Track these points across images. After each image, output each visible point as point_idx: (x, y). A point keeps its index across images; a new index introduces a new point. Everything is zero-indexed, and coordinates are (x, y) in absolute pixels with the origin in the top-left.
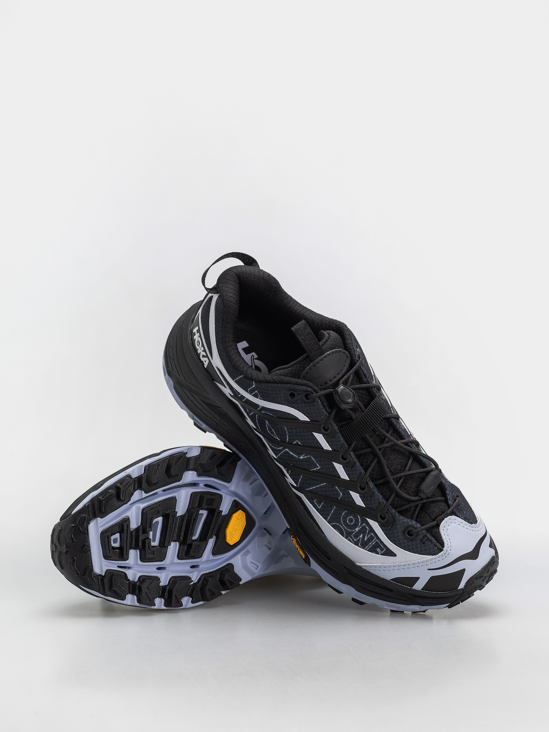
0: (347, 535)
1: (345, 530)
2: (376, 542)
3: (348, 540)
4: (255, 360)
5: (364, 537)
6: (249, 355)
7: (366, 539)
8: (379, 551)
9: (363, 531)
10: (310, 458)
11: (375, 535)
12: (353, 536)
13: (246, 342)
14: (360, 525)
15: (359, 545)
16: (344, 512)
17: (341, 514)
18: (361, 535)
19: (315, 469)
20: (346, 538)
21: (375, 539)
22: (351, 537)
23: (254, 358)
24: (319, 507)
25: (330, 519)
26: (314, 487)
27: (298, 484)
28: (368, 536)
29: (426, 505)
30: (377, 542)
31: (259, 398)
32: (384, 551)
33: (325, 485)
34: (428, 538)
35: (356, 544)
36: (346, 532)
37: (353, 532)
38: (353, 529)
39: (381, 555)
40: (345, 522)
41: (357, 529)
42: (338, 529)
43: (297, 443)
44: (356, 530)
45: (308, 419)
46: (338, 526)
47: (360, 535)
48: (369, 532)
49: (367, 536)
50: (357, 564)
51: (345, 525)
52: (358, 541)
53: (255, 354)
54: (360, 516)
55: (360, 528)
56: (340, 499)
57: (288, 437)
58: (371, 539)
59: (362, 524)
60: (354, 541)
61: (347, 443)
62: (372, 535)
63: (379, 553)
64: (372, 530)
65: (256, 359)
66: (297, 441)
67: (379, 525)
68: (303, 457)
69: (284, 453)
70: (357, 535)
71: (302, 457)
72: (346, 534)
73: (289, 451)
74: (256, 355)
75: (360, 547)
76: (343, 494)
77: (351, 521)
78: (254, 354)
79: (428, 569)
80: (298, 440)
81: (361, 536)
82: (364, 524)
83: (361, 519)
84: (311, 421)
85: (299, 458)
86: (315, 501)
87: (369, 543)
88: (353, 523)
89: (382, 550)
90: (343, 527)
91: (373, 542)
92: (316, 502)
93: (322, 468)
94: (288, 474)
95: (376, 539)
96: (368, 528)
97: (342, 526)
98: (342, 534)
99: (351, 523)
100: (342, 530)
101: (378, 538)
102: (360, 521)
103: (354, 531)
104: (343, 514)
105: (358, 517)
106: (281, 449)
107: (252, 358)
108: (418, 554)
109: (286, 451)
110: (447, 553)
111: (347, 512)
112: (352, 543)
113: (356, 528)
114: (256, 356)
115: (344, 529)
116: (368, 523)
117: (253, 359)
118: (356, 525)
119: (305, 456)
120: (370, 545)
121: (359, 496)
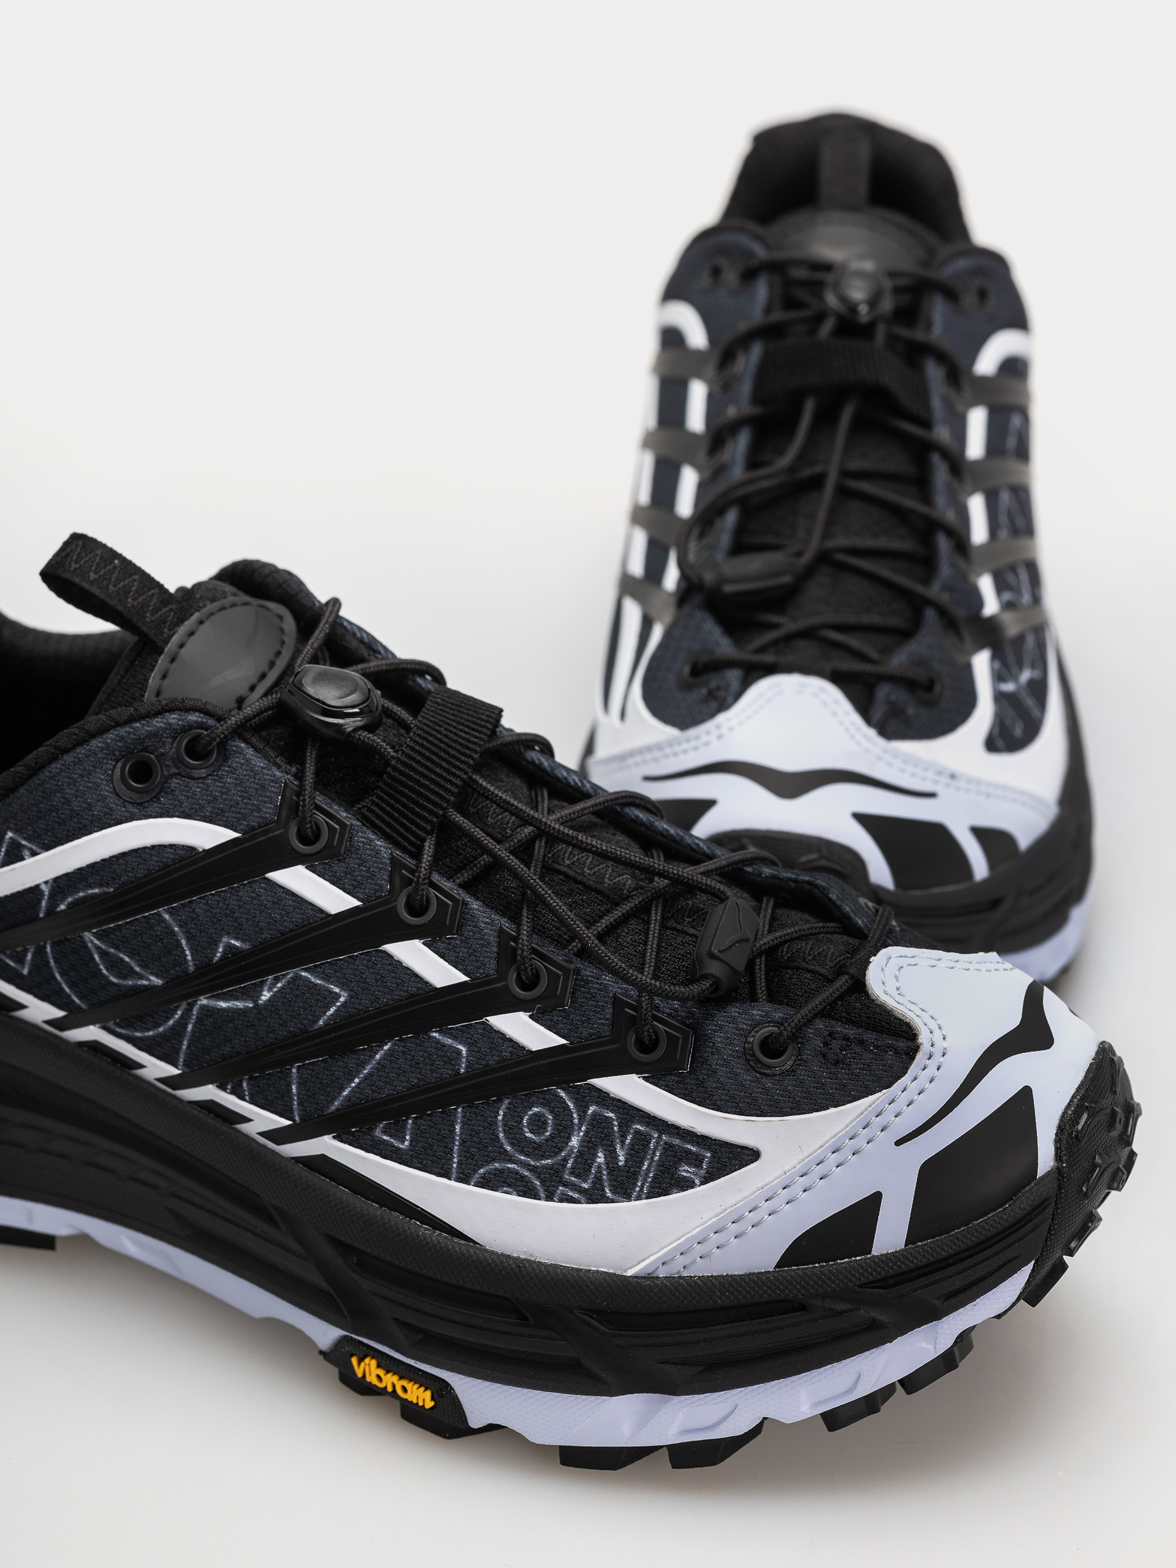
0: (549, 1185)
1: (533, 1169)
2: (664, 1148)
3: (561, 1201)
5: (611, 1155)
7: (622, 1158)
8: (687, 1171)
9: (598, 1135)
10: (297, 978)
11: (648, 1124)
12: (572, 1173)
14: (580, 1119)
15: (609, 1194)
16: (499, 1109)
17: (493, 1123)
18: (600, 1154)
19: (332, 1010)
20: (549, 1198)
21: (655, 1136)
22: (567, 1185)
24: (403, 1142)
25: (459, 1163)
26: (357, 1080)
27: (291, 1111)
28: (623, 1142)
29: (782, 951)
30: (666, 1143)
31: (26, 853)
32: (710, 1163)
33: (389, 1050)
34: (846, 1038)
35: (595, 1196)
36: (538, 1178)
37: (565, 1160)
38: (561, 1150)
39: (703, 1183)
40: (521, 1143)
41: (575, 1142)
42: (504, 1182)
43: (229, 948)
44: (573, 1147)
45: (229, 835)
46: (502, 1172)
47: (595, 1156)
48: (620, 1126)
49: (622, 1147)
50: (630, 1273)
51: (522, 1152)
52: (598, 1179)
54: (563, 1089)
55: (583, 1128)
56: (467, 1067)
57: (188, 943)
58: (638, 1151)
59: (585, 1112)
60: (581, 1191)
61: (405, 850)
62: (637, 1132)
63: (694, 1182)
64: (629, 1112)
66: (225, 939)
67: (646, 1079)
68: (269, 992)
69: (199, 1021)
70: (585, 1164)
71: (266, 995)
72: (543, 1182)
73: (212, 1003)
75: (613, 1201)
76: (470, 1046)
77: (538, 1124)
79: (898, 1143)
80: (228, 934)
81: (601, 1159)
82: (591, 1108)
83: (571, 1098)
84: (243, 834)
85: (256, 1005)
86: (378, 1133)
87: (640, 1167)
88: (549, 1129)
89: (697, 1161)
90: (519, 1164)
91: (654, 1153)
92: (385, 1133)
93: (353, 994)
94: (242, 1098)
95: (660, 1137)
96: (611, 1115)
97: (516, 1162)
98: (528, 1192)
99: (543, 1133)
100: (523, 1177)
101: (665, 1127)
102: (571, 1105)
103: (569, 1155)
104: (500, 1118)
105: (557, 1096)
106: (182, 1016)
108: (836, 1106)
109: (203, 1007)
110: (937, 1051)
111: (510, 1104)
112: (579, 1202)
113: (570, 1138)
115: (529, 1170)
116: (604, 1098)
118: (564, 1130)
119: (274, 985)
120: (648, 1170)
121: (530, 1017)
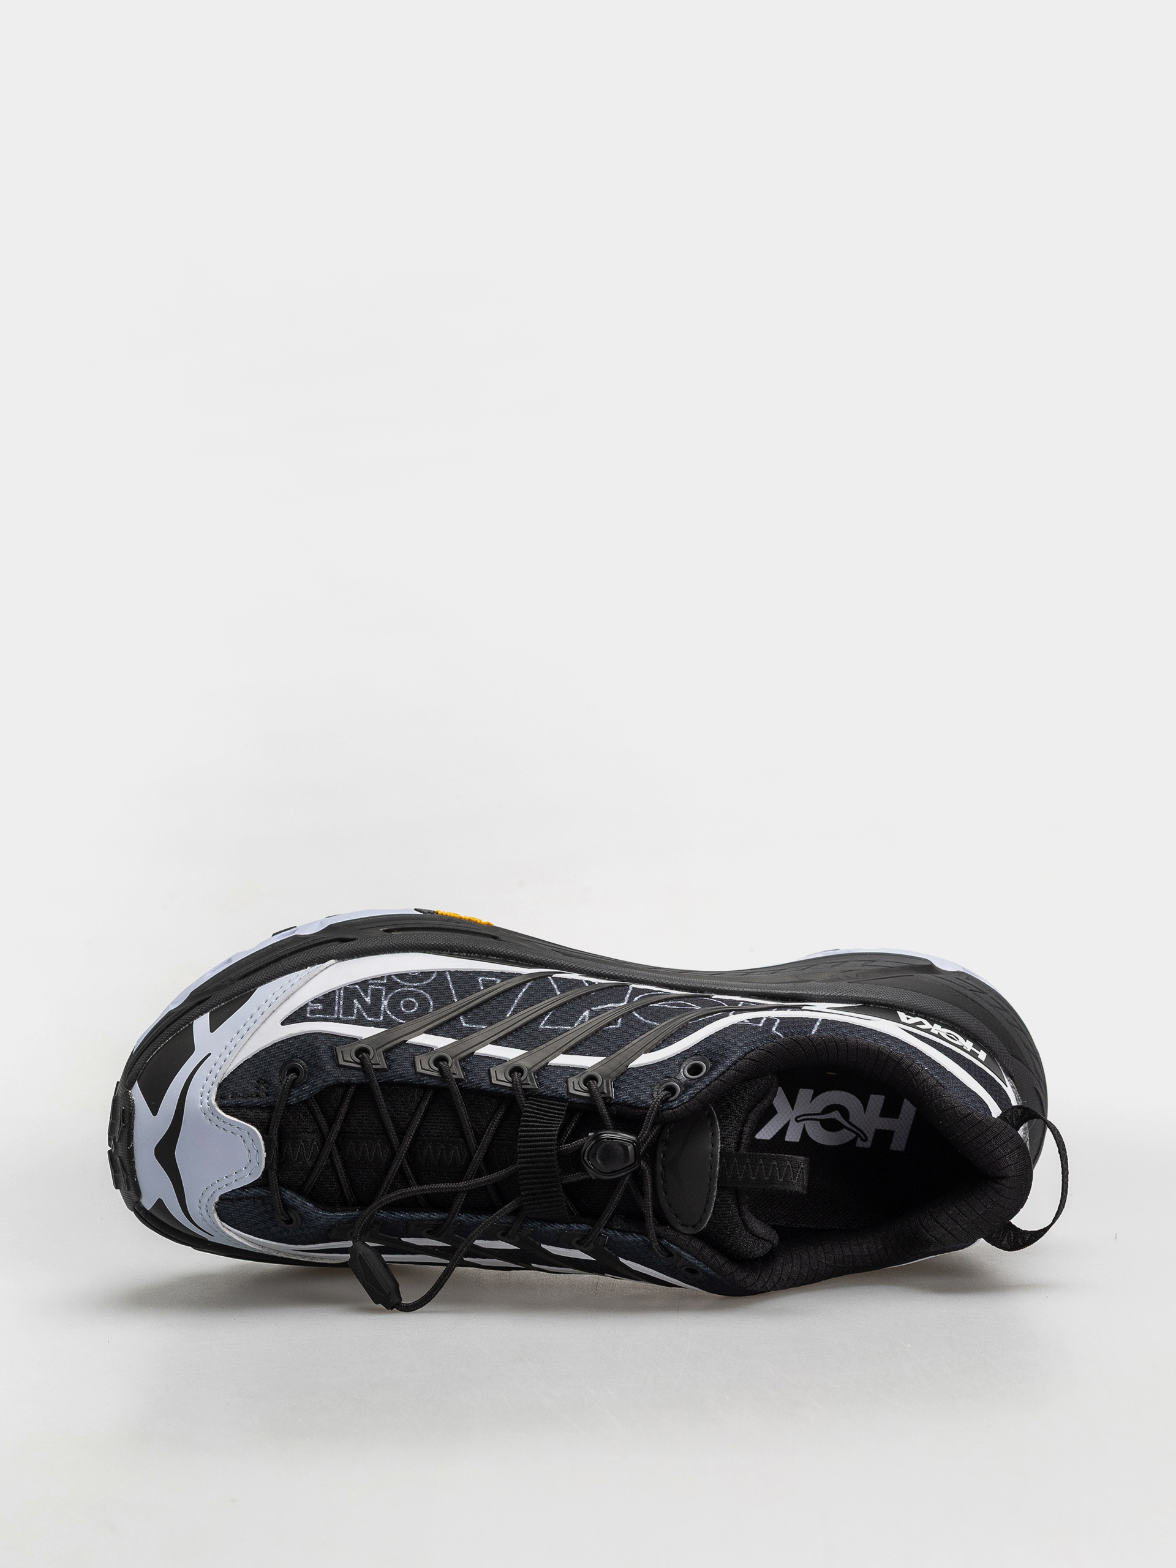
0: (391, 982)
1: (403, 985)
2: (334, 1013)
3: (382, 976)
4: (854, 1135)
5: (362, 1002)
6: (872, 1135)
7: (356, 1003)
8: (316, 1006)
9: (373, 1009)
10: (572, 1025)
11: (348, 1020)
12: (382, 990)
13: (899, 1149)
14: (386, 1012)
15: (356, 986)
16: (434, 1006)
18: (369, 1001)
19: (546, 1019)
20: (388, 976)
21: (341, 1016)
22: (382, 985)
23: (859, 1138)
24: (483, 980)
25: (446, 978)
26: (520, 997)
27: (552, 980)
28: (358, 1009)
32: (306, 1012)
33: (507, 1014)
35: (364, 984)
36: (399, 983)
37: (387, 994)
38: (392, 997)
39: (307, 1004)
40: (417, 996)
41: (385, 1003)
42: (417, 977)
44: (385, 1000)
46: (421, 981)
47: (371, 1000)
48: (363, 1016)
51: (413, 991)
52: (365, 990)
53: (866, 1147)
54: (401, 1023)
55: (383, 1010)
56: (460, 1018)
58: (348, 1009)
59: (384, 1017)
60: (373, 983)
62: (352, 1016)
63: (311, 1003)
64: (359, 1022)
65: (854, 1140)
66: (618, 1026)
67: (356, 1037)
70: (376, 996)
71: (586, 1014)
72: (396, 982)
73: (617, 1005)
74: (861, 1146)
75: (353, 983)
76: (462, 1028)
77: (409, 1005)
78: (868, 1145)
79: (210, 1054)
81: (368, 999)
82: (382, 1018)
83: (395, 1020)
85: (591, 1009)
86: (498, 981)
87: (344, 1001)
88: (402, 1005)
89: (313, 1012)
90: (412, 987)
91: (339, 1002)
92: (494, 981)
93: (537, 1029)
95: (338, 1017)
96: (370, 1019)
97: (414, 987)
98: (402, 976)
99: (404, 1002)
100: (408, 981)
101: (338, 1020)
102: (394, 1017)
103: (386, 996)
104: (432, 1002)
105: (404, 1019)
106: (634, 999)
107: (862, 1135)
108: (250, 1058)
109: (624, 1003)
111: (428, 1010)
112: (371, 978)
113: (388, 1004)
114: (860, 1144)
115: (406, 985)
116: (377, 1025)
117: (858, 1135)
118: (393, 1006)
119: (583, 1019)
120: (338, 1010)
121: (434, 1048)
